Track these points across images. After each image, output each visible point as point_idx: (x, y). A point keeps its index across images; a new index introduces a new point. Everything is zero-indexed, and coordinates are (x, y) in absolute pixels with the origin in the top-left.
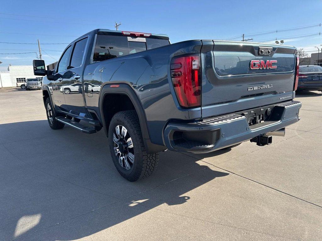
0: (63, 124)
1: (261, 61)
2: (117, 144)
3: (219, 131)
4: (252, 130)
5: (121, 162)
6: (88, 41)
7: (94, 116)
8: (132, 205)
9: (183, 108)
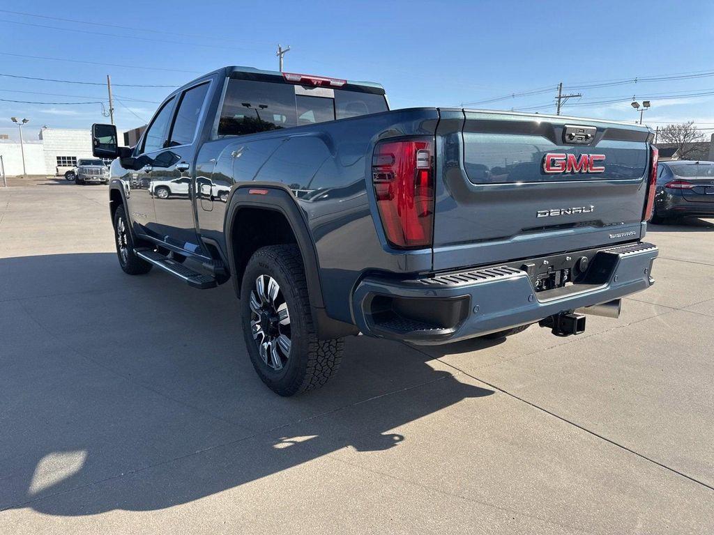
0: (150, 265)
1: (568, 155)
2: (257, 316)
3: (466, 301)
4: (540, 301)
5: (263, 353)
6: (210, 90)
7: (213, 252)
8: (280, 446)
9: (393, 247)
